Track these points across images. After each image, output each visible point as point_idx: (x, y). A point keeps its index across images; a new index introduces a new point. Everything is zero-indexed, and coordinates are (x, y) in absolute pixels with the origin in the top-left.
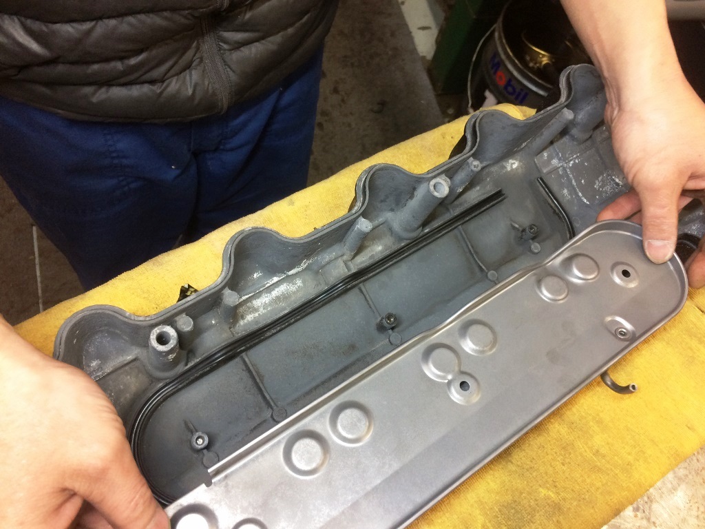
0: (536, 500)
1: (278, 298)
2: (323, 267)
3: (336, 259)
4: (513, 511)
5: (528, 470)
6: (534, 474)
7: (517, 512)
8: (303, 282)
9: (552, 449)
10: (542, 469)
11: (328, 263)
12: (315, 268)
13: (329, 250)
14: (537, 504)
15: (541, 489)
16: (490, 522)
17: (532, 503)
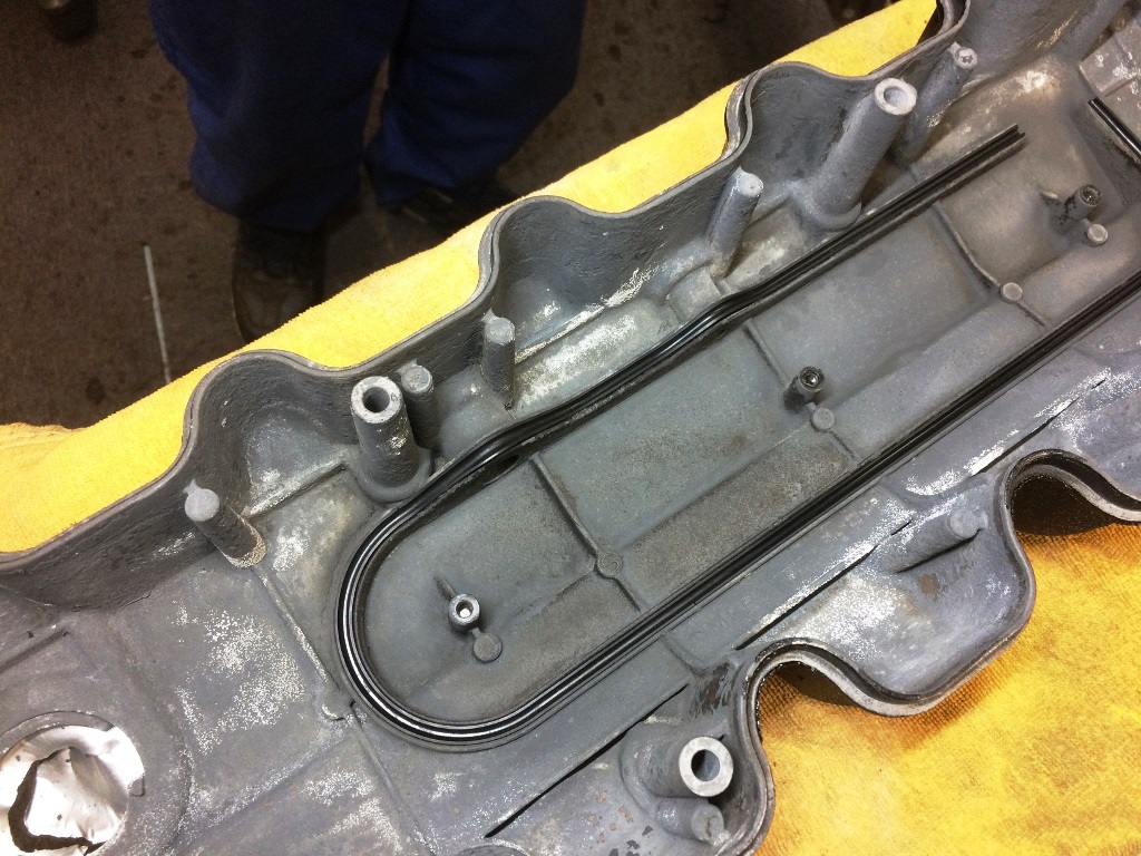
0: (1105, 728)
1: (592, 353)
2: (672, 287)
3: (696, 268)
4: (1061, 748)
5: (1087, 671)
6: (1101, 679)
7: (1069, 749)
8: (638, 322)
9: (1134, 632)
10: (1116, 670)
11: (683, 277)
12: (658, 290)
13: (680, 252)
14: (1107, 736)
15: (1113, 707)
16: (1016, 768)
17: (1098, 733)
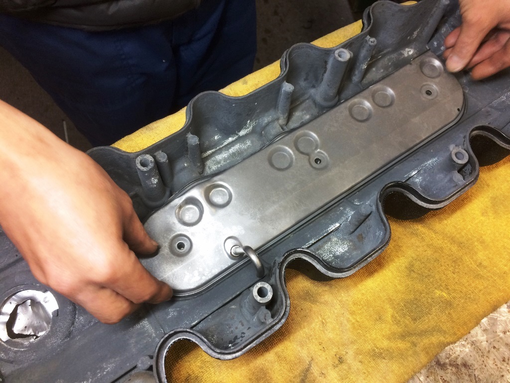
0: (433, 298)
1: (234, 154)
2: (264, 128)
3: (273, 121)
4: (415, 306)
5: (426, 277)
6: (431, 280)
7: (418, 307)
8: (252, 142)
9: (445, 262)
10: (437, 277)
11: (268, 124)
12: (258, 129)
13: (266, 114)
14: (433, 302)
15: (436, 291)
16: (397, 313)
17: (430, 300)
